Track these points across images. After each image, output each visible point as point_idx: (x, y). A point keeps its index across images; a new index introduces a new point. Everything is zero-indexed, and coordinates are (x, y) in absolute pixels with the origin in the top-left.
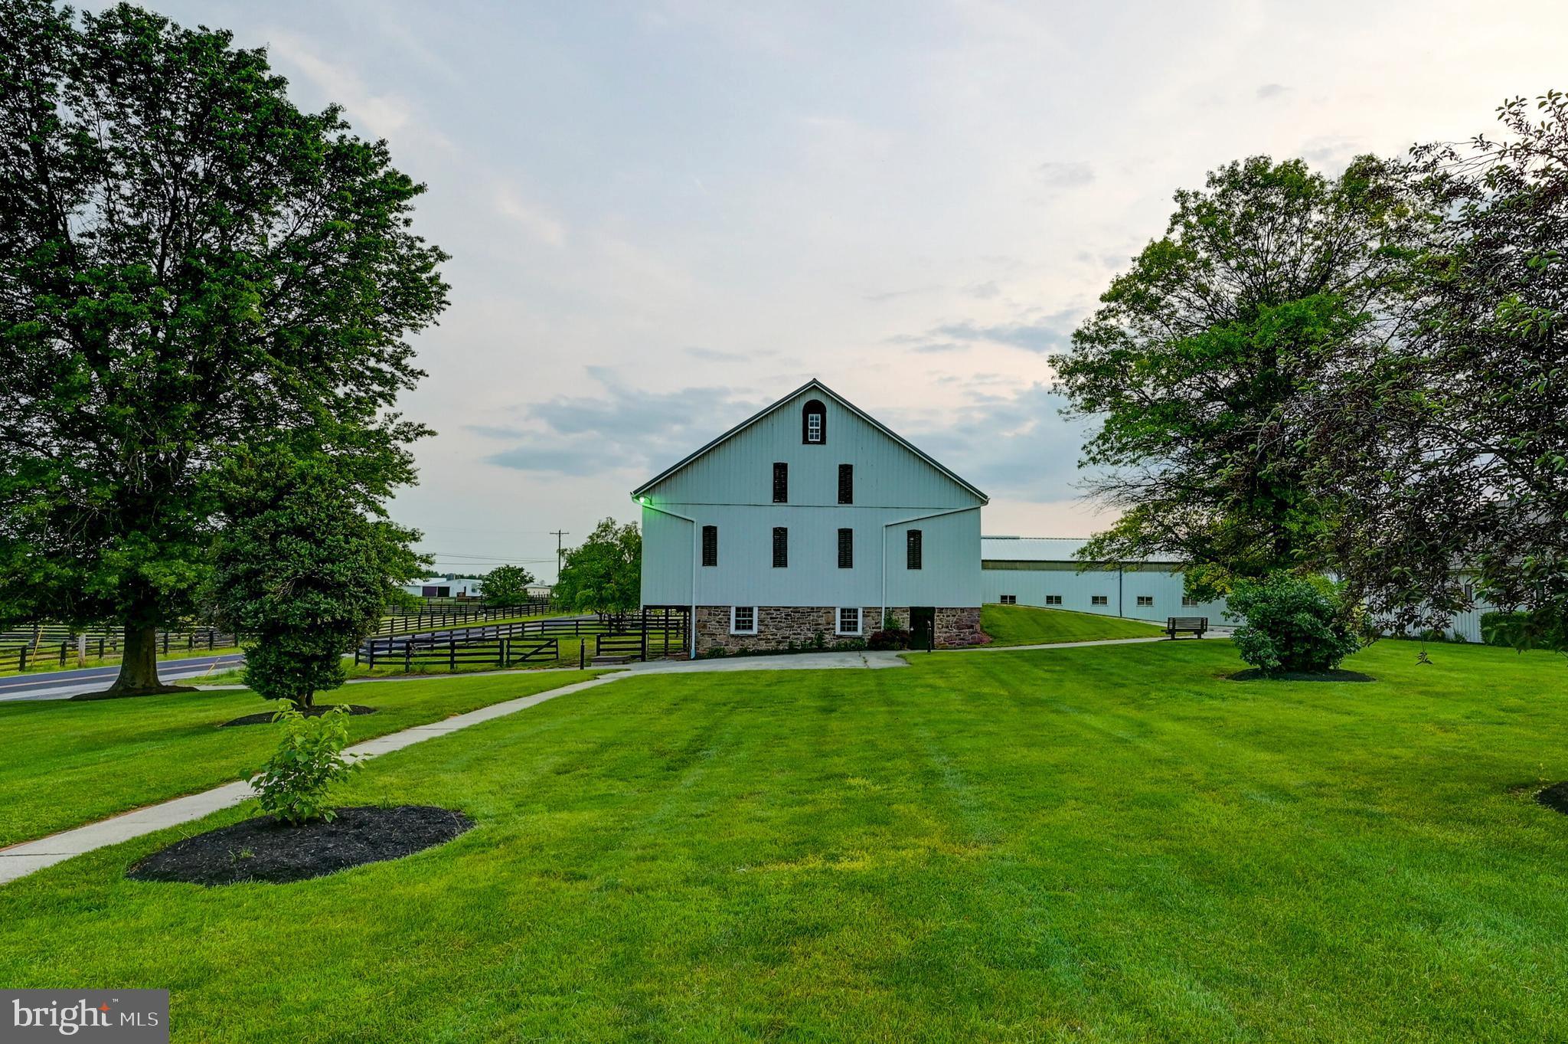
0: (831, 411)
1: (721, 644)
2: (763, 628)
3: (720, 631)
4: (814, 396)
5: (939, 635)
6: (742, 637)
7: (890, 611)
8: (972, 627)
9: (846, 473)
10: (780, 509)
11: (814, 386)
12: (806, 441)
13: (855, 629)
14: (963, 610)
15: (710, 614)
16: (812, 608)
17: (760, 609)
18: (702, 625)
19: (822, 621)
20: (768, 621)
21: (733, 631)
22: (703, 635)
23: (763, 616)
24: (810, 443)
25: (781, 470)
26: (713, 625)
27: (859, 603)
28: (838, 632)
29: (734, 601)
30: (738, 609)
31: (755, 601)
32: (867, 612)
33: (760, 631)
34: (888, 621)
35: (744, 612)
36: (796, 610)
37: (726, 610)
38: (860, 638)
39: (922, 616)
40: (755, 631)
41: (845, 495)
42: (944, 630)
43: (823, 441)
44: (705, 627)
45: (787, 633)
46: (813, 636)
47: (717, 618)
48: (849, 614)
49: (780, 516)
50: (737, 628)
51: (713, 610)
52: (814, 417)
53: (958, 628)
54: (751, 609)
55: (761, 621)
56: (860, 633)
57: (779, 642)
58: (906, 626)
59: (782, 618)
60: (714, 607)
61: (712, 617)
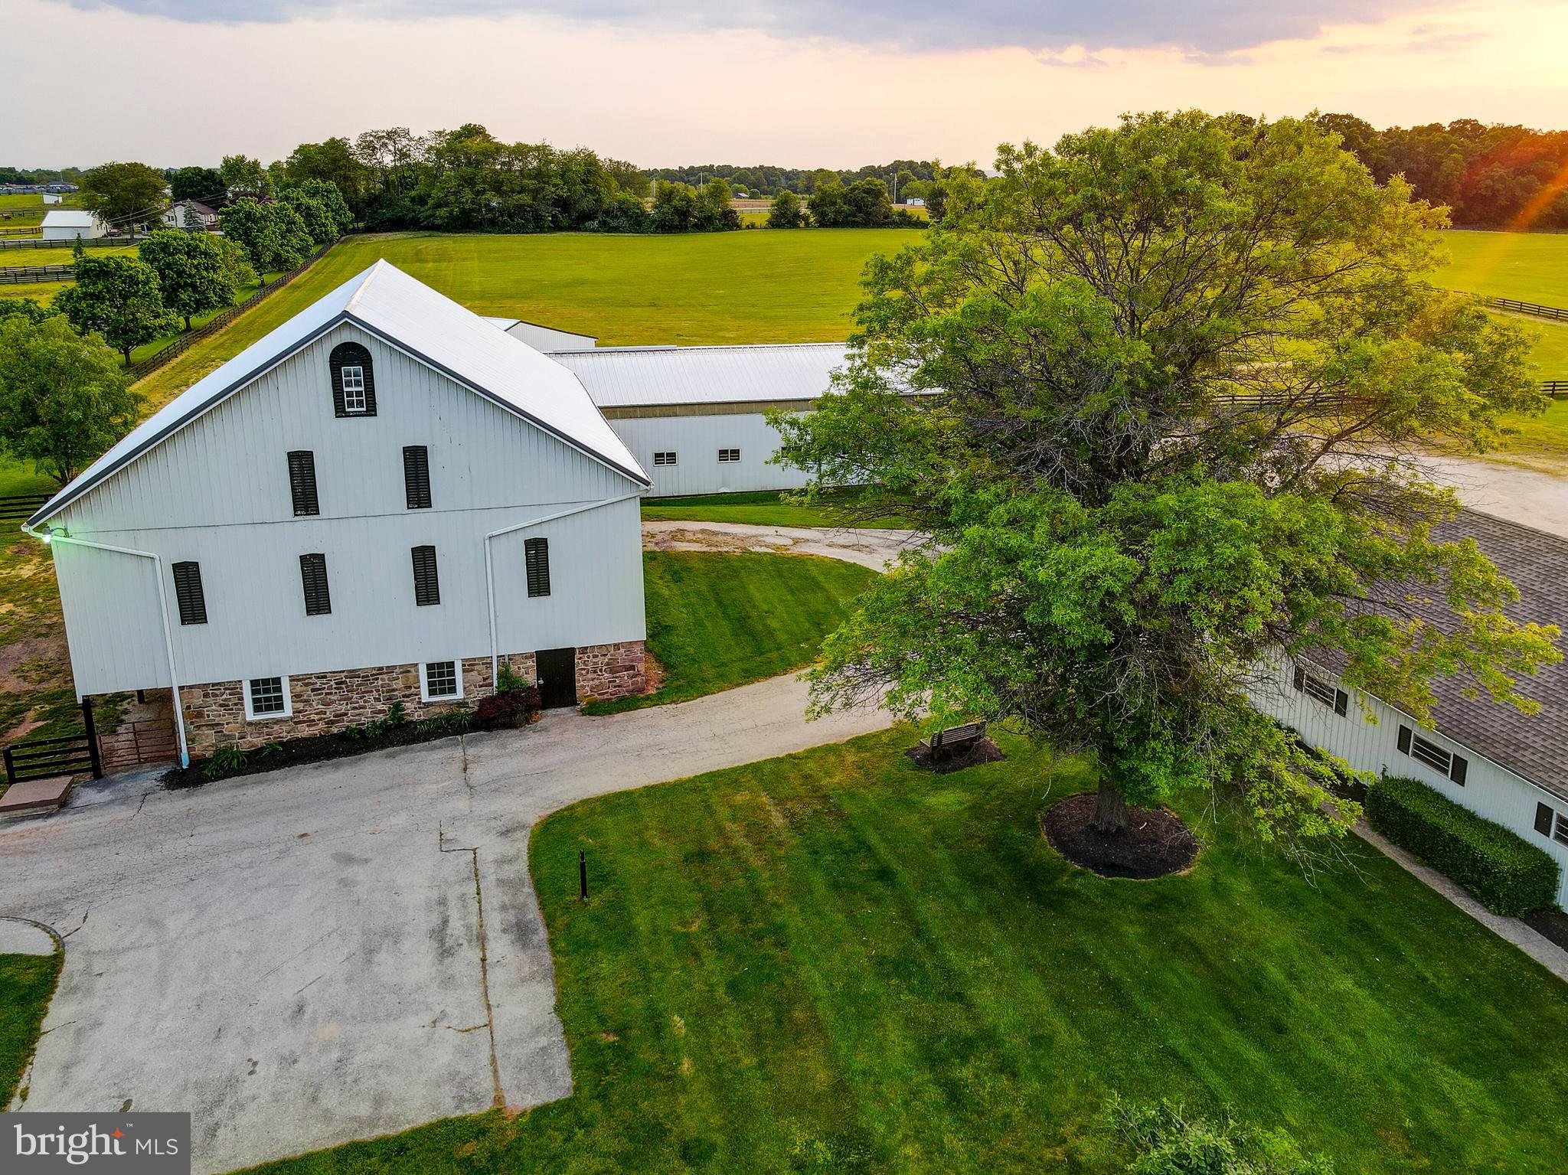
0: (382, 360)
1: (231, 737)
2: (300, 706)
3: (231, 719)
4: (346, 337)
5: (584, 685)
6: (266, 724)
7: (505, 661)
8: (632, 668)
9: (416, 460)
10: (307, 524)
11: (347, 322)
12: (340, 411)
13: (453, 690)
14: (617, 646)
15: (206, 695)
16: (381, 669)
17: (293, 679)
18: (194, 714)
19: (399, 684)
20: (308, 693)
21: (250, 715)
22: (198, 727)
23: (298, 689)
24: (348, 415)
25: (301, 466)
26: (213, 712)
27: (457, 655)
28: (425, 697)
29: (245, 671)
30: (254, 683)
31: (284, 668)
32: (469, 666)
33: (297, 711)
34: (504, 676)
35: (266, 686)
36: (353, 674)
37: (234, 688)
38: (462, 704)
39: (555, 662)
40: (288, 711)
41: (418, 493)
42: (590, 676)
43: (372, 411)
44: (200, 715)
45: (343, 708)
46: (385, 707)
47: (220, 700)
48: (440, 670)
49: (309, 535)
50: (257, 709)
51: (209, 690)
52: (351, 371)
53: (613, 671)
54: (277, 681)
55: (297, 697)
56: (460, 695)
57: (331, 723)
58: (531, 679)
59: (330, 688)
60: (214, 685)
61: (211, 700)
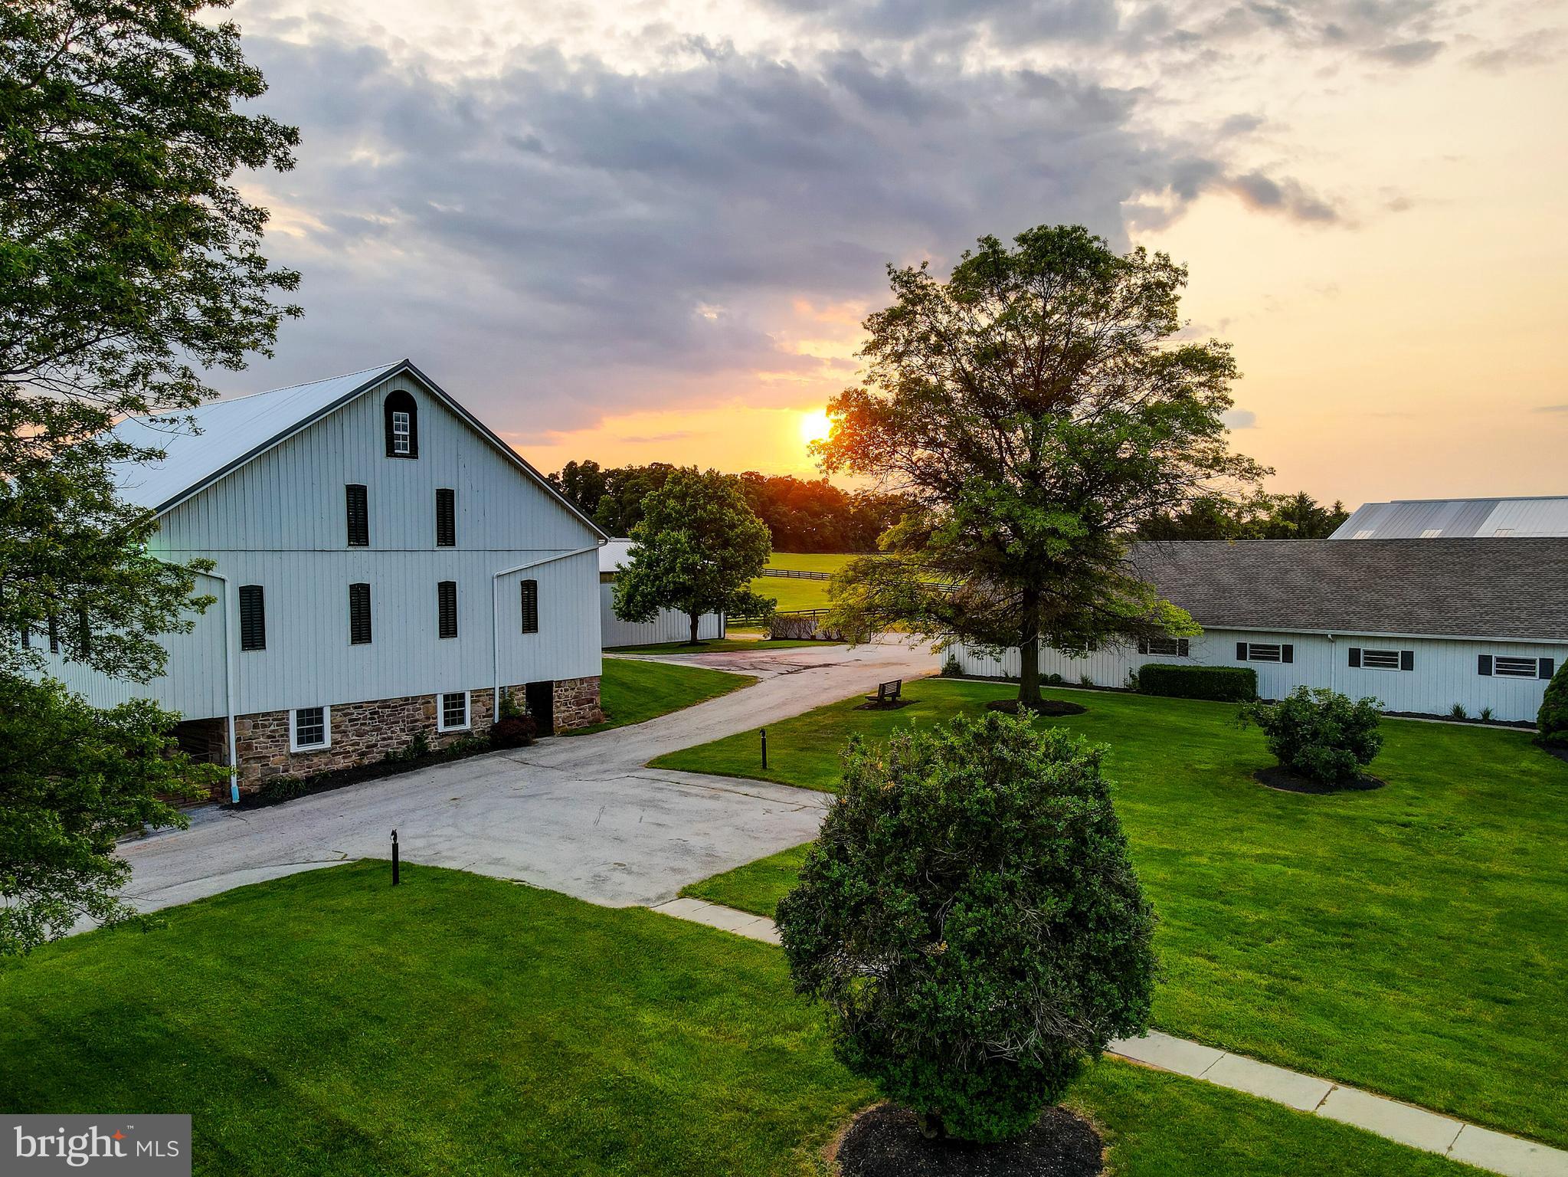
0: (425, 411)
1: (276, 770)
2: (338, 737)
3: (277, 751)
4: (404, 386)
5: (559, 714)
6: (305, 756)
7: (505, 691)
8: (591, 701)
9: (445, 500)
10: (358, 554)
11: (406, 371)
12: (390, 452)
13: (462, 722)
14: (582, 680)
15: (255, 727)
16: (407, 699)
17: (334, 709)
18: (246, 744)
19: (420, 715)
20: (346, 724)
21: (294, 748)
22: (248, 759)
23: (339, 719)
24: (397, 456)
25: (357, 497)
26: (261, 743)
27: (466, 684)
28: (441, 728)
29: (294, 702)
30: (300, 713)
31: (325, 697)
32: (477, 695)
33: (335, 742)
34: (505, 706)
35: (310, 719)
36: (384, 704)
37: (281, 717)
38: (468, 734)
39: (540, 694)
40: (327, 743)
41: (446, 532)
42: (563, 708)
43: (414, 454)
44: (249, 747)
45: (373, 740)
46: (408, 738)
47: (268, 731)
48: (454, 701)
49: (360, 566)
50: (300, 741)
51: (255, 720)
52: (401, 417)
53: (578, 704)
54: (319, 711)
55: (336, 728)
56: (468, 726)
57: (363, 754)
58: (522, 708)
59: (365, 718)
60: (264, 715)
61: (259, 731)
